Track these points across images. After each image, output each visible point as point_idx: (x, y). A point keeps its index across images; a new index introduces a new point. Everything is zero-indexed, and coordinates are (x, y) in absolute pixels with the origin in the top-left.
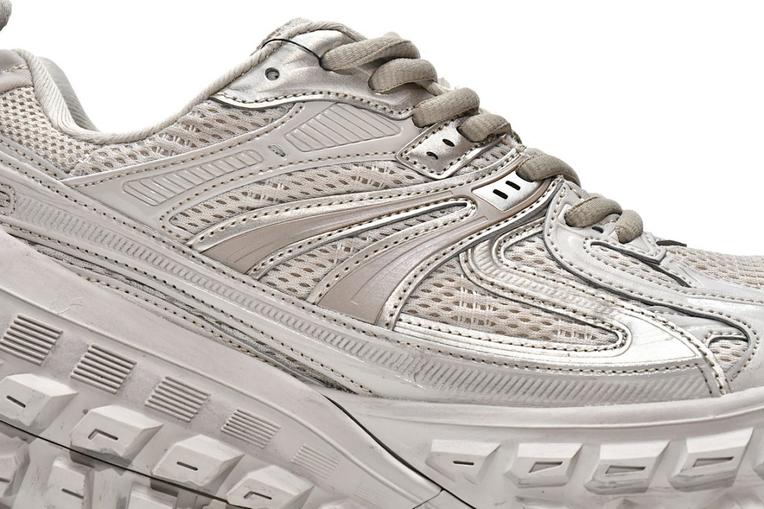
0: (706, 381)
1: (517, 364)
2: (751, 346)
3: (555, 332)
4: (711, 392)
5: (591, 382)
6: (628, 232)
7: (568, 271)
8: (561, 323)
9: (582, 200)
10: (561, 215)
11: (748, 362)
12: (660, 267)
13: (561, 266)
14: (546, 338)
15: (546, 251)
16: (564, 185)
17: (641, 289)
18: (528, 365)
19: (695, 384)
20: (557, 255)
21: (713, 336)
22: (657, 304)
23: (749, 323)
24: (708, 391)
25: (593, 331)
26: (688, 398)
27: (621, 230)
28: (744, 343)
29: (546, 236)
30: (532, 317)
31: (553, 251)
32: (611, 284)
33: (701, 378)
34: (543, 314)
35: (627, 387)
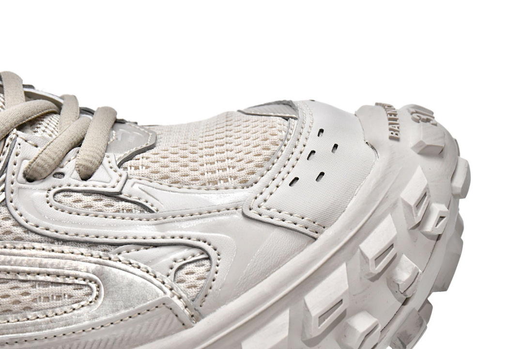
0: (177, 316)
1: (8, 342)
2: (214, 264)
3: (34, 300)
4: (183, 324)
5: (75, 344)
6: (87, 168)
7: (36, 233)
8: (39, 290)
9: (39, 149)
10: (21, 175)
11: (213, 283)
12: (121, 196)
13: (28, 231)
14: (29, 308)
15: (13, 219)
16: (19, 140)
17: (106, 231)
18: (16, 340)
19: (168, 322)
20: (22, 220)
21: (177, 265)
22: (122, 244)
23: (208, 240)
24: (181, 324)
25: (69, 289)
26: (164, 336)
27: (81, 168)
28: (207, 263)
29: (9, 204)
30: (11, 292)
31: (18, 217)
32: (77, 235)
33: (172, 315)
34: (21, 285)
35: (108, 340)
